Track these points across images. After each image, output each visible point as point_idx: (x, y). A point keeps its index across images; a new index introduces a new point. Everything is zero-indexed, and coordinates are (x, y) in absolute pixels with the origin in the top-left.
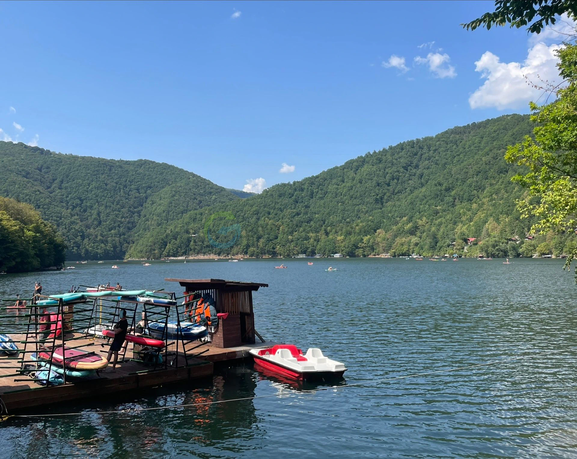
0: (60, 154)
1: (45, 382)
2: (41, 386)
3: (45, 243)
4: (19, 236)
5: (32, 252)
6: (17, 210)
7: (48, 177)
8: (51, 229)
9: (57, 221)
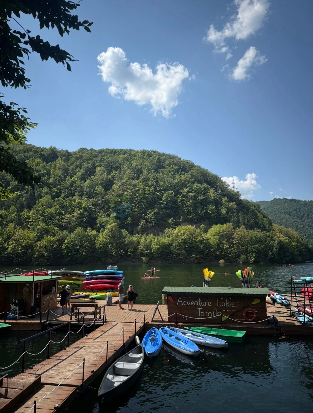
0: (305, 201)
1: (303, 323)
2: (301, 325)
3: (303, 248)
4: (289, 245)
5: (297, 253)
6: (286, 232)
7: (300, 214)
8: (305, 241)
9: (308, 236)
